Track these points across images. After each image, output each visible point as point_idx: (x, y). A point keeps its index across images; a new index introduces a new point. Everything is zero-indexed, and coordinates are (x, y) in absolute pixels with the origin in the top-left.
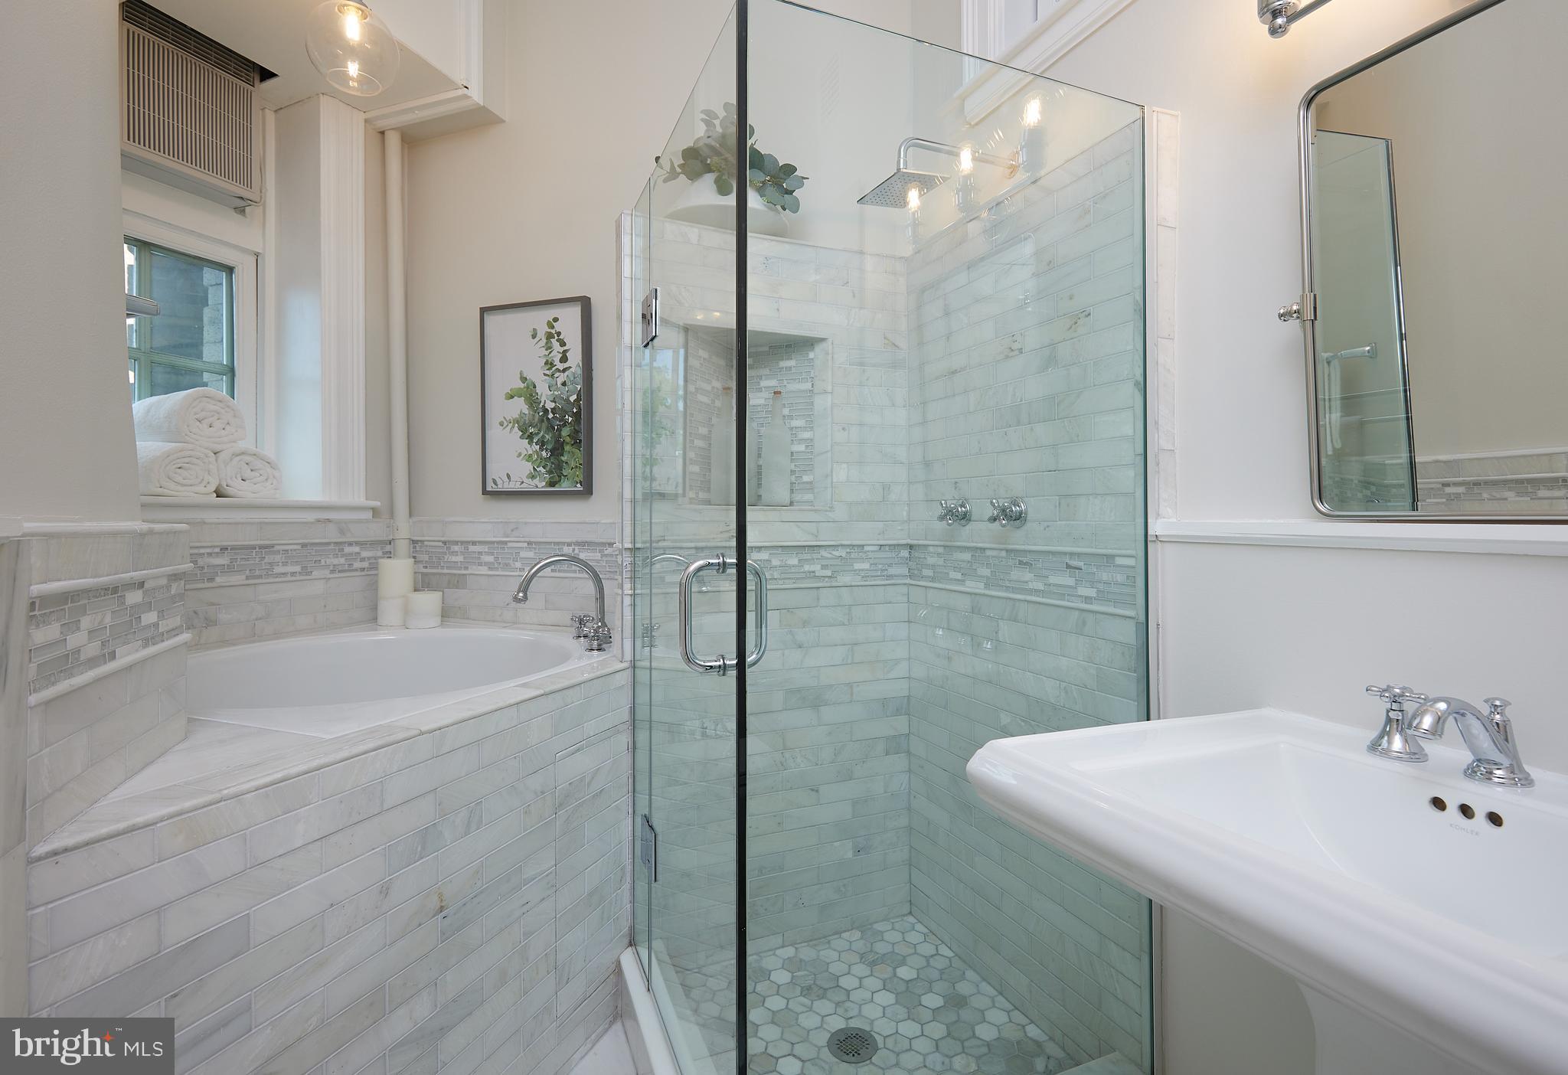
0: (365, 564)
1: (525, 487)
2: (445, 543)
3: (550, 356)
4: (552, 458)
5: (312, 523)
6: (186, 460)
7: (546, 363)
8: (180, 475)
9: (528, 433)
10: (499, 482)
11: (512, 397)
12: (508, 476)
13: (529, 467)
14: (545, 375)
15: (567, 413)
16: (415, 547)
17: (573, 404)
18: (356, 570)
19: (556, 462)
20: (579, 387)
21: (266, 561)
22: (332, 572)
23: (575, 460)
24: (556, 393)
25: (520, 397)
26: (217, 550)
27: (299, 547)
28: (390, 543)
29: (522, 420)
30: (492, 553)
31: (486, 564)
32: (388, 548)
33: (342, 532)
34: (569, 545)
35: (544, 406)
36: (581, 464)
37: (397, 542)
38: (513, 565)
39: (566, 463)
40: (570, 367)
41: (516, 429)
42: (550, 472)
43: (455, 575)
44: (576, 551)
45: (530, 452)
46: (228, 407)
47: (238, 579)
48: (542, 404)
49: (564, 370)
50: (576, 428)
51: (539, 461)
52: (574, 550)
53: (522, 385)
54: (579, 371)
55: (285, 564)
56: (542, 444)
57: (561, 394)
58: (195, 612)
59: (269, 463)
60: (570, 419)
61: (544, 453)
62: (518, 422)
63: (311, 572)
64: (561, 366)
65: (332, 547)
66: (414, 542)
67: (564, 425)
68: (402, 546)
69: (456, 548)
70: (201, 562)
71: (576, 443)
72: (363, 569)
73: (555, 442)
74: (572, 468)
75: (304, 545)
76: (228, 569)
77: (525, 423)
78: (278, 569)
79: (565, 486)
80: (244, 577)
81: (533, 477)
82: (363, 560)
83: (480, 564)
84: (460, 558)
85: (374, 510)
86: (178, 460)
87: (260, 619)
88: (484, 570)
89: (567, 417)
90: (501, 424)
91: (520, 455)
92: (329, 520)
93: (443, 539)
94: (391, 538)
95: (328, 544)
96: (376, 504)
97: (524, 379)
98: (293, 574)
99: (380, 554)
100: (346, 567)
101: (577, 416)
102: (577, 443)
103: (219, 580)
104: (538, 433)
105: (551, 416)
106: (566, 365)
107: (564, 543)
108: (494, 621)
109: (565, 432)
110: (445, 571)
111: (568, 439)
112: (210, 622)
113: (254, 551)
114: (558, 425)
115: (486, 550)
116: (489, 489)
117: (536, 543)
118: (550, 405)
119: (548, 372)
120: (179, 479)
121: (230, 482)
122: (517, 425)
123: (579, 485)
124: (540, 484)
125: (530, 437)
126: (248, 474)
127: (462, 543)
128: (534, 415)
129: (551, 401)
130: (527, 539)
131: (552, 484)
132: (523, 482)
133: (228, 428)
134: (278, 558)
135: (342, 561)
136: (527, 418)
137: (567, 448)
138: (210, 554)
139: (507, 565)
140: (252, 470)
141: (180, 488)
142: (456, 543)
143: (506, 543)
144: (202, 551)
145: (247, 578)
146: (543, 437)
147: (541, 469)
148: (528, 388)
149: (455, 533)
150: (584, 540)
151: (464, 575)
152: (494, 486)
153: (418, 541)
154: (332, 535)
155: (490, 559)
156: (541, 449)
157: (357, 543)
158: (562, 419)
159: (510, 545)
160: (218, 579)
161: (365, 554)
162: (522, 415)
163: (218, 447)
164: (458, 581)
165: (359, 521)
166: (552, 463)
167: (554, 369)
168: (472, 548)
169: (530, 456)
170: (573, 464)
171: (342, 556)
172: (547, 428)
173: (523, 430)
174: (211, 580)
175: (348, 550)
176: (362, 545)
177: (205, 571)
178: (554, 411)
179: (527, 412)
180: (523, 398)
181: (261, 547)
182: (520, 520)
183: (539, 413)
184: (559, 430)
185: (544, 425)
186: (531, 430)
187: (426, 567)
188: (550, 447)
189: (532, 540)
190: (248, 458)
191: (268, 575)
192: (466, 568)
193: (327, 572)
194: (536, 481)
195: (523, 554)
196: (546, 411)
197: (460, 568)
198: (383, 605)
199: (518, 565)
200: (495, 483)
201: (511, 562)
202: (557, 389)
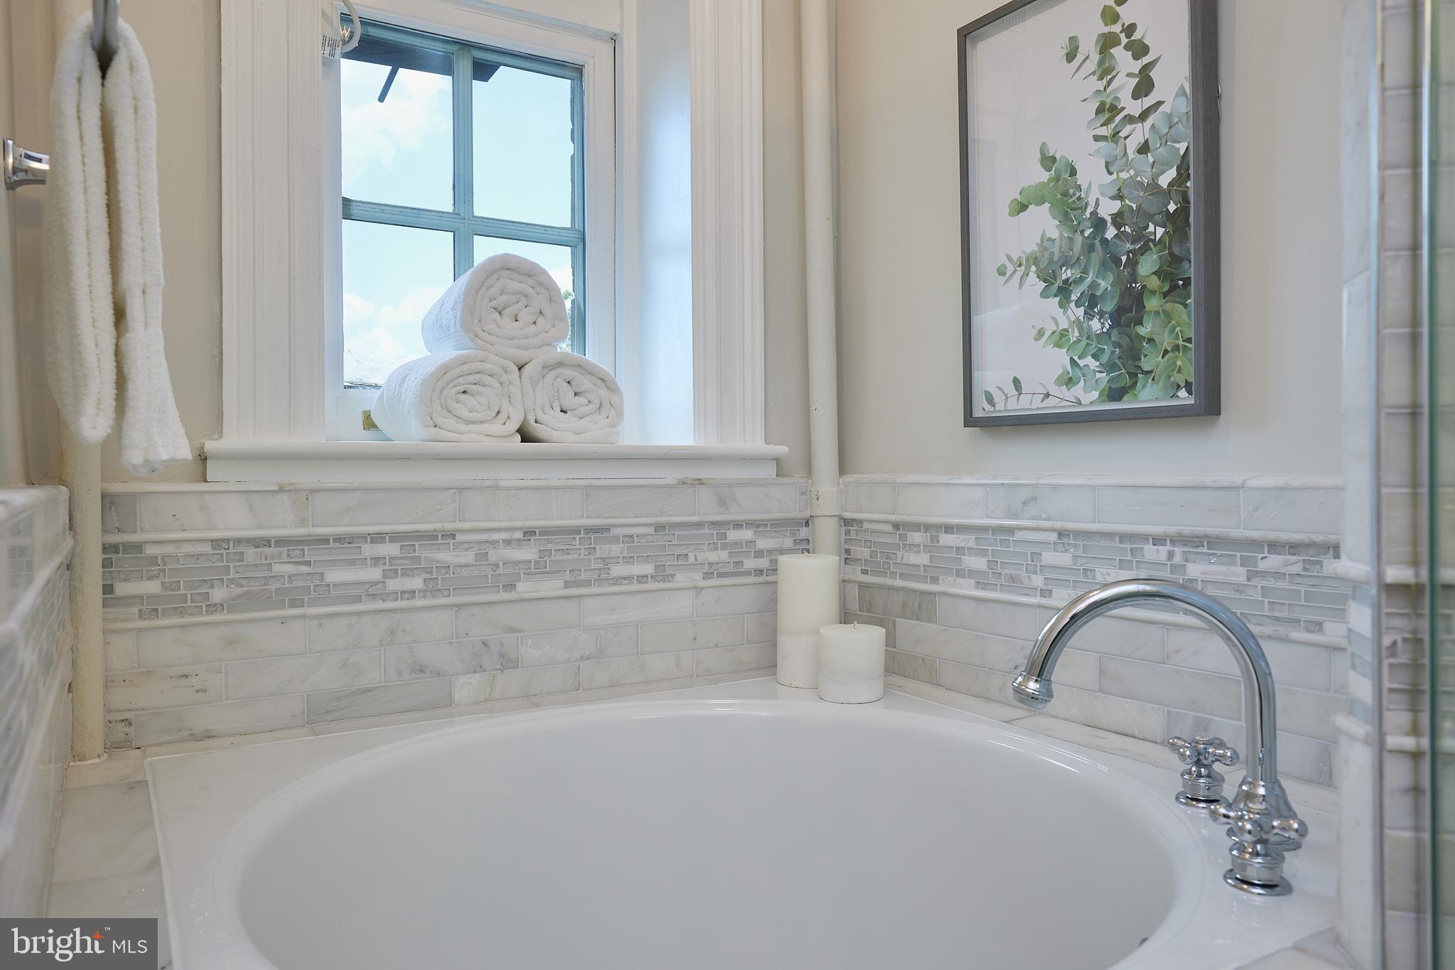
0: (764, 563)
1: (1053, 406)
2: (896, 526)
3: (1109, 90)
4: (1115, 332)
5: (671, 486)
6: (472, 378)
7: (1099, 111)
8: (465, 405)
9: (1059, 283)
10: (998, 397)
11: (1023, 207)
12: (1017, 383)
13: (1060, 359)
14: (1097, 138)
15: (1150, 217)
16: (848, 533)
17: (1166, 194)
18: (748, 573)
19: (1125, 341)
20: (1182, 147)
21: (598, 553)
22: (707, 576)
23: (1174, 327)
24: (1124, 175)
25: (1040, 202)
26: (519, 535)
27: (650, 530)
28: (807, 524)
29: (1047, 254)
30: (983, 552)
31: (972, 573)
32: (804, 533)
33: (723, 502)
34: (1158, 541)
35: (1094, 213)
36: (1189, 340)
37: (816, 520)
38: (1026, 581)
39: (1151, 340)
40: (1160, 103)
41: (1033, 276)
42: (1110, 367)
43: (915, 591)
44: (1178, 559)
45: (1064, 324)
46: (540, 284)
47: (551, 586)
48: (1090, 210)
49: (1144, 116)
50: (1176, 250)
51: (1084, 342)
52: (1171, 555)
53: (1044, 176)
54: (1184, 106)
55: (629, 560)
56: (1091, 302)
57: (1137, 174)
58: (485, 644)
59: (602, 379)
60: (1160, 231)
61: (1095, 325)
62: (1036, 261)
63: (673, 576)
64: (1135, 108)
65: (706, 531)
66: (847, 522)
67: (1145, 249)
68: (827, 531)
69: (917, 537)
70: (493, 555)
71: (1174, 288)
72: (759, 572)
73: (1122, 295)
74: (1166, 352)
75: (659, 528)
76: (536, 569)
77: (1051, 261)
78: (617, 570)
79: (1148, 396)
80: (561, 583)
81: (1069, 382)
82: (759, 554)
83: (960, 574)
84: (922, 559)
85: (778, 460)
86: (461, 380)
87: (588, 658)
88: (966, 588)
89: (1151, 228)
90: (1001, 272)
91: (1041, 333)
92: (700, 482)
93: (893, 518)
94: (807, 514)
95: (700, 525)
96: (781, 450)
97: (1048, 161)
98: (642, 578)
99: (788, 542)
100: (732, 568)
101: (1178, 222)
102: (1175, 286)
103: (524, 588)
104: (1078, 282)
105: (1111, 232)
106: (1148, 101)
107: (1144, 538)
108: (988, 699)
109: (1148, 265)
110: (899, 583)
111: (1154, 283)
112: (508, 662)
113: (578, 537)
114: (1129, 252)
115: (972, 544)
116: (978, 413)
117: (1078, 534)
118: (1108, 208)
119: (1104, 131)
120: (462, 411)
121: (541, 416)
122: (1033, 268)
123: (1183, 393)
124: (1088, 397)
125: (1064, 291)
126: (569, 400)
127: (927, 527)
128: (1071, 239)
129: (1112, 198)
130: (1058, 525)
131: (1116, 394)
132: (1047, 395)
133: (541, 320)
134: (616, 549)
135: (724, 555)
136: (1056, 250)
137: (1152, 304)
138: (508, 542)
139: (1013, 579)
140: (576, 394)
141: (463, 427)
142: (916, 527)
143: (1010, 530)
144: (494, 536)
145: (567, 585)
146: (1094, 285)
147: (1089, 361)
148: (1057, 179)
149: (916, 508)
150: (1200, 530)
151: (930, 593)
152: (988, 407)
153: (853, 520)
154: (705, 507)
155: (978, 563)
156: (1089, 315)
157: (750, 524)
158: (1139, 235)
159: (1019, 535)
160: (520, 586)
161: (763, 543)
162: (1046, 243)
163: (523, 355)
164: (920, 606)
165: (753, 483)
166: (1116, 345)
167: (1118, 119)
168: (946, 539)
169: (1064, 334)
170: (1166, 341)
171: (724, 547)
172: (1103, 264)
173: (1048, 278)
174: (510, 587)
175: (733, 535)
176: (758, 526)
177: (501, 571)
178: (1118, 219)
179: (1055, 234)
180: (1047, 205)
181: (589, 530)
182: (1040, 481)
183: (1082, 232)
184: (1132, 263)
185: (1096, 257)
186: (1066, 274)
187: (865, 572)
188: (1109, 306)
189: (1071, 526)
190: (569, 373)
191: (600, 581)
192: (935, 580)
193: (698, 576)
194: (1078, 390)
195: (1049, 557)
196: (1099, 224)
197: (923, 579)
198: (785, 643)
199: (1038, 581)
200: (990, 399)
201: (1023, 574)
202: (1128, 165)
